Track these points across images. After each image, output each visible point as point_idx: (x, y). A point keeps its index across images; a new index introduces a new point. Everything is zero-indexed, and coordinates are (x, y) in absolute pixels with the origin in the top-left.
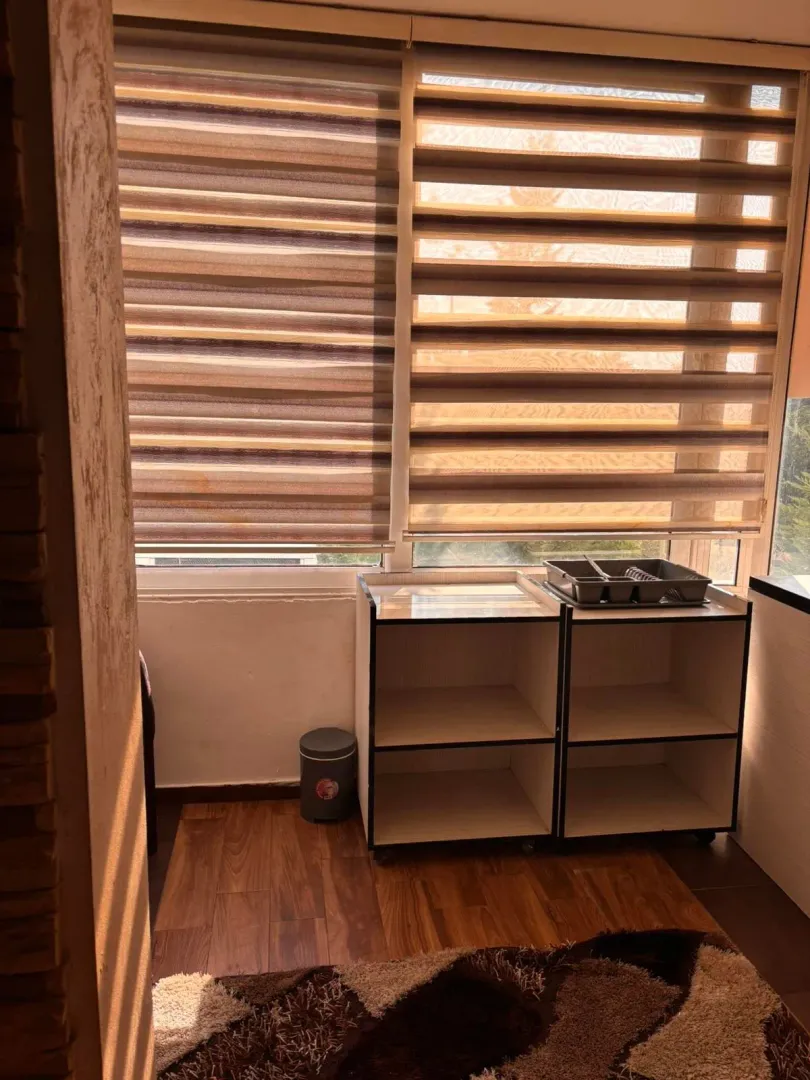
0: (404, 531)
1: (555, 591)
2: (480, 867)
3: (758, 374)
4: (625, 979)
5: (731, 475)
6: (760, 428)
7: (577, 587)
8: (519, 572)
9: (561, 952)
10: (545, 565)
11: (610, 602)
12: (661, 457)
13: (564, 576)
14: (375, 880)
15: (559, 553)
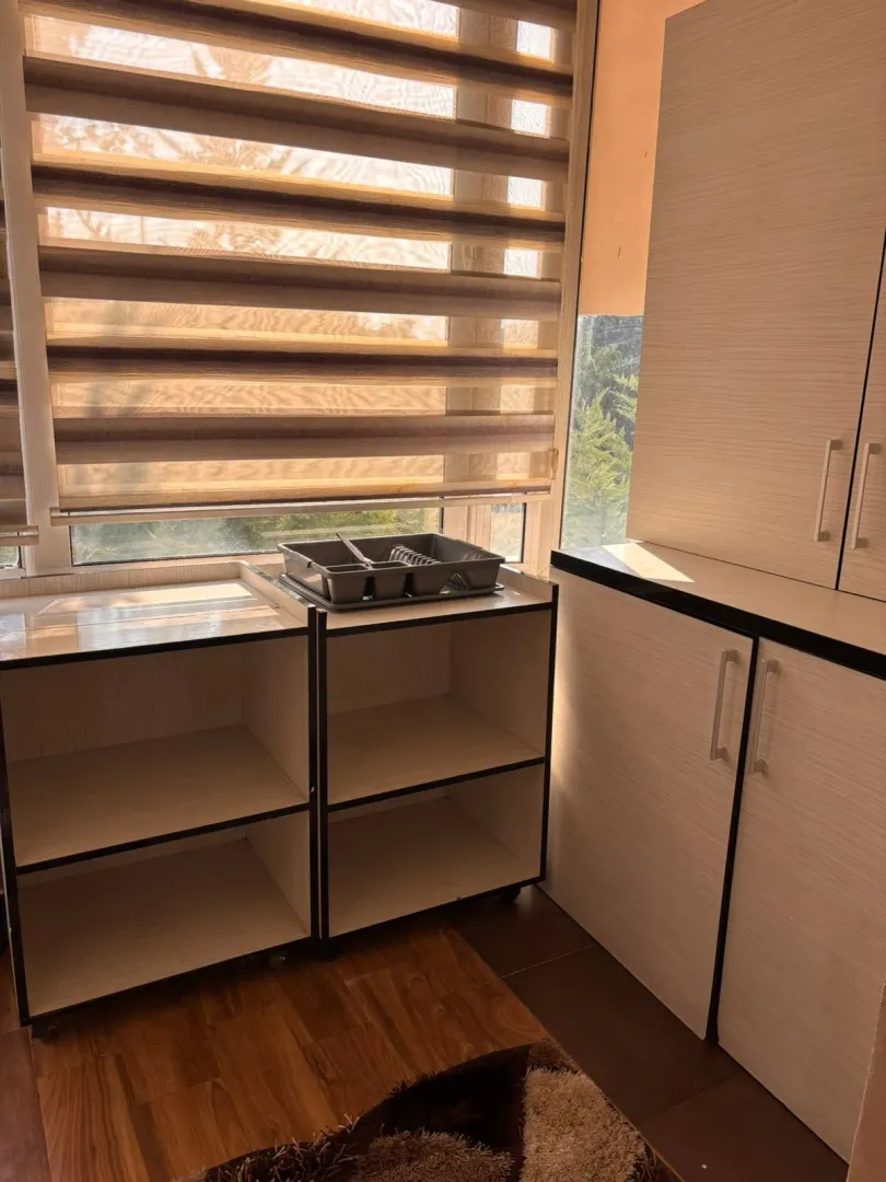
0: (52, 510)
1: (296, 585)
2: (208, 1008)
3: (543, 280)
4: (433, 1159)
5: (515, 417)
6: (549, 354)
7: (330, 581)
8: (243, 562)
9: (338, 1139)
10: (281, 551)
11: (374, 599)
12: (427, 393)
13: (309, 565)
14: (36, 1073)
15: (300, 532)
